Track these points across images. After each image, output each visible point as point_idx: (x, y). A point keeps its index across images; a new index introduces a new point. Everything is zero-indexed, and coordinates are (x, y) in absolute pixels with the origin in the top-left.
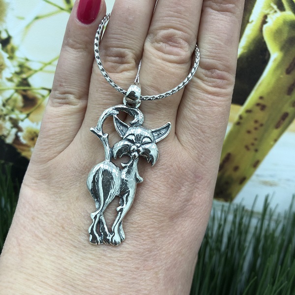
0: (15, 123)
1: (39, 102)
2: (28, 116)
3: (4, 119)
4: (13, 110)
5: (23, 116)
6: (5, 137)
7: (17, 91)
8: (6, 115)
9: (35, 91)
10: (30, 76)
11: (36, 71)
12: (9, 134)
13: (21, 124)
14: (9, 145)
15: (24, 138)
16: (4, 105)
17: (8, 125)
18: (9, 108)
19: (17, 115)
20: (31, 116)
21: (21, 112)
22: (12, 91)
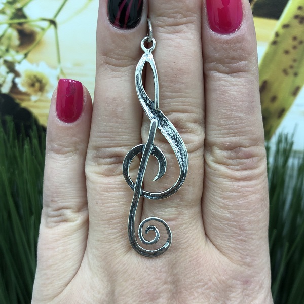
0: (11, 67)
1: (38, 37)
2: (26, 55)
4: (7, 50)
5: (19, 56)
6: (1, 85)
7: (10, 25)
9: (33, 23)
10: (26, 4)
12: (4, 82)
13: (18, 68)
14: (4, 96)
15: (23, 85)
17: (2, 69)
18: (3, 48)
19: (13, 56)
20: (30, 56)
21: (18, 52)
22: (5, 26)
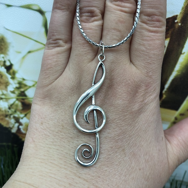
0: (17, 120)
2: (26, 115)
3: (10, 117)
4: (15, 112)
5: (22, 116)
6: (11, 128)
7: (17, 99)
8: (11, 115)
9: (30, 100)
10: (26, 90)
11: (30, 87)
12: (13, 127)
13: (21, 121)
14: (13, 134)
15: (24, 130)
16: (9, 108)
17: (13, 121)
18: (13, 110)
19: (18, 115)
20: (28, 115)
21: (21, 113)
22: (14, 100)
